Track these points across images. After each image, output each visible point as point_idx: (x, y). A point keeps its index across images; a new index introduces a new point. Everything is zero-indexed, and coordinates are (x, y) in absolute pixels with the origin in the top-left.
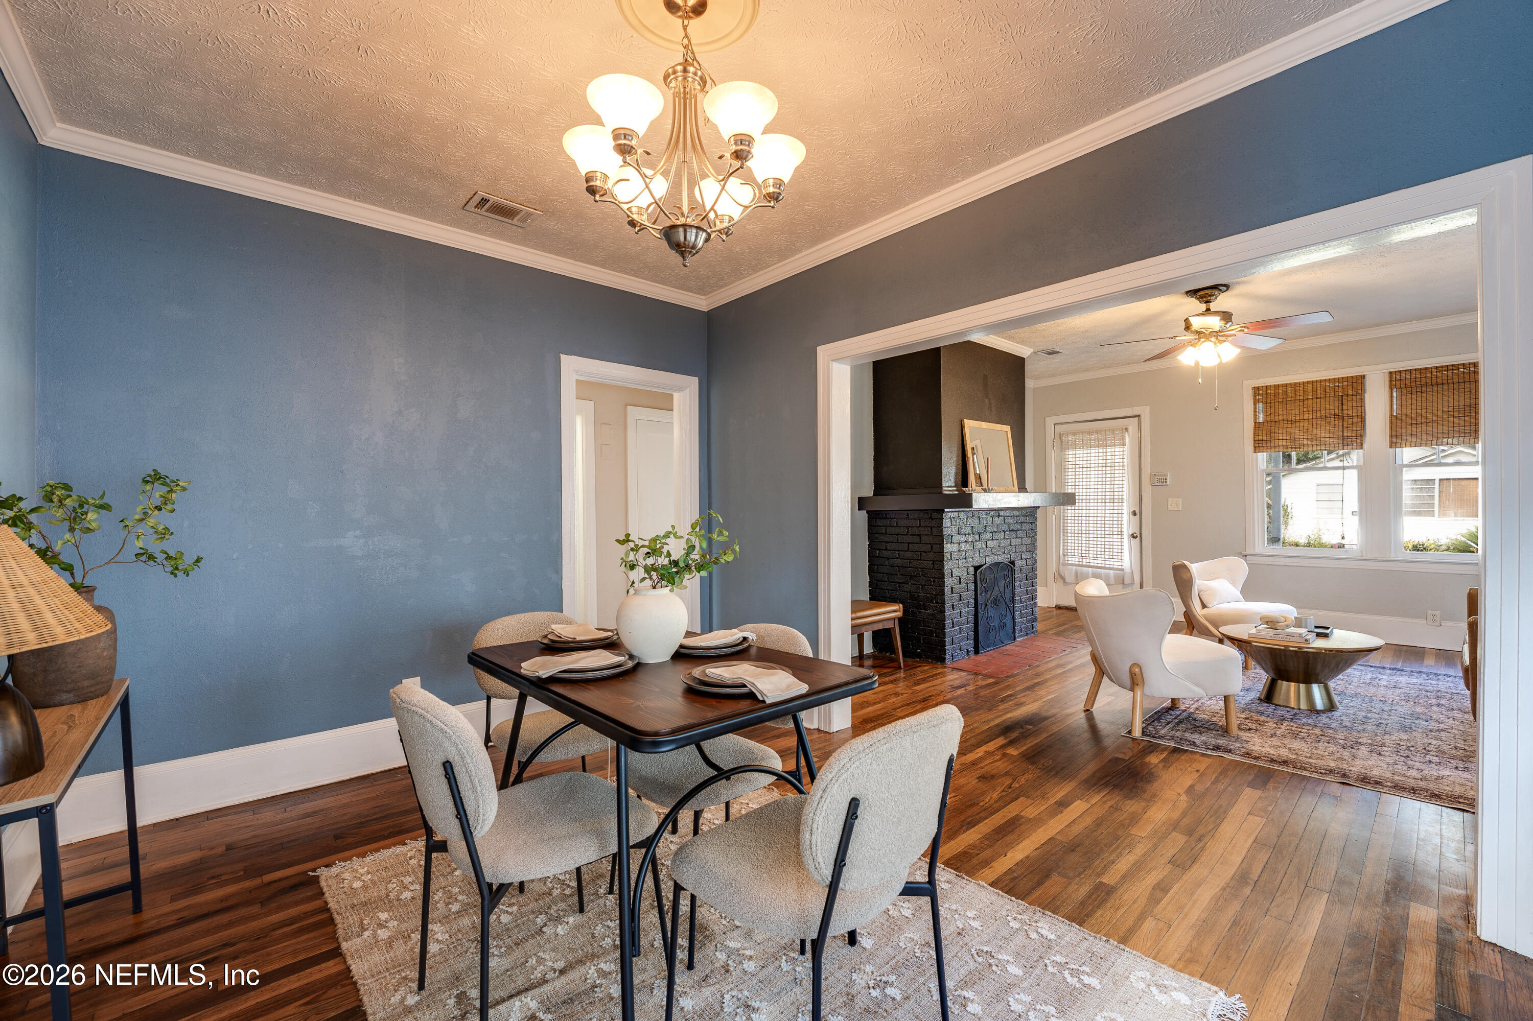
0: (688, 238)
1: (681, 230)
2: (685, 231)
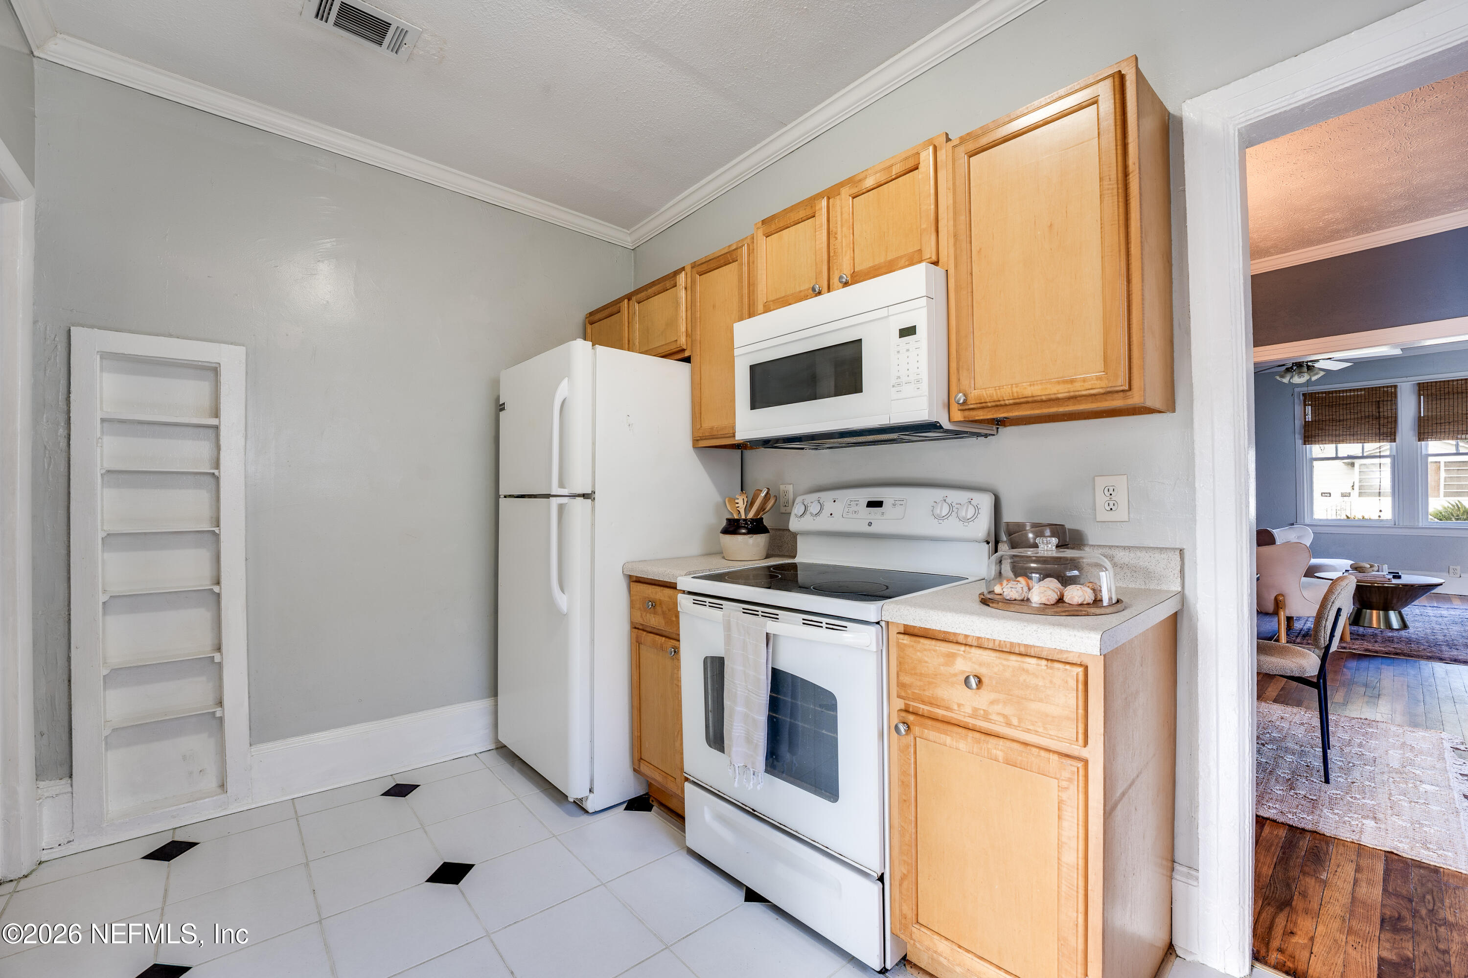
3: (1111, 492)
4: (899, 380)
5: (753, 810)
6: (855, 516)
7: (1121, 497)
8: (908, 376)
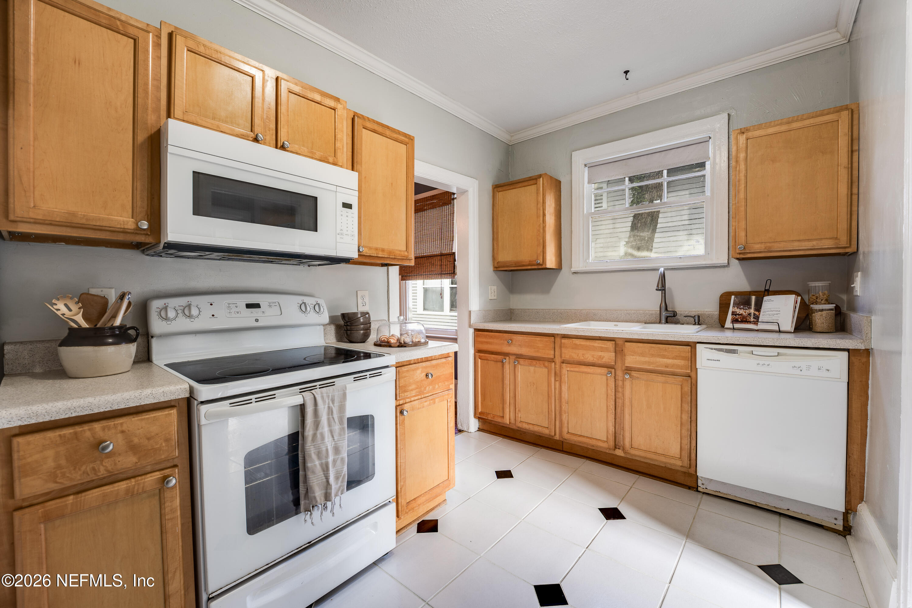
3: (363, 298)
4: (341, 232)
5: (309, 543)
6: (238, 315)
7: (367, 300)
8: (347, 231)
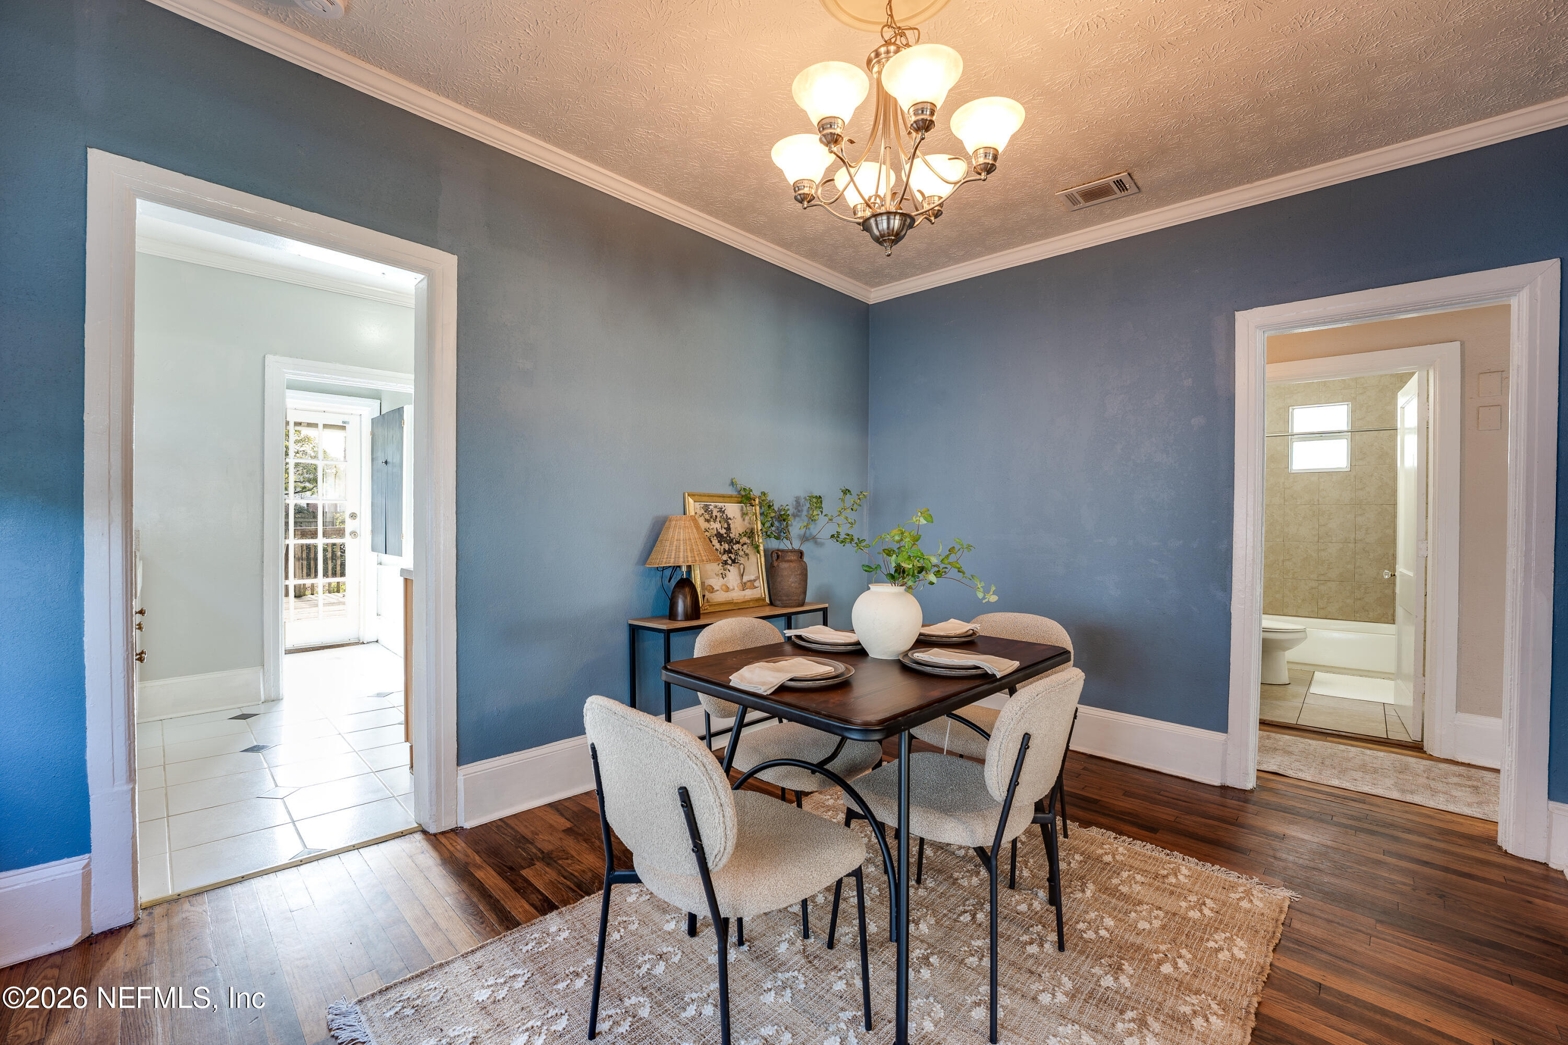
0: (891, 226)
1: (885, 217)
2: (888, 219)
